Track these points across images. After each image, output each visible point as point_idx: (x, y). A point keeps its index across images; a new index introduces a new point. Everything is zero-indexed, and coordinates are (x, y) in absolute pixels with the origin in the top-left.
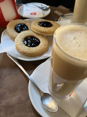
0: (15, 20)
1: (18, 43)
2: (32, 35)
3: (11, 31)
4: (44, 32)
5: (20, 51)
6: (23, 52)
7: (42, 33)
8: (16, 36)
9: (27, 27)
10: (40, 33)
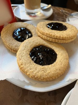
0: (12, 24)
1: (23, 61)
2: (41, 43)
3: (8, 39)
4: (61, 38)
5: (29, 75)
6: (34, 76)
7: (56, 40)
8: (16, 46)
9: (30, 32)
10: (54, 40)
